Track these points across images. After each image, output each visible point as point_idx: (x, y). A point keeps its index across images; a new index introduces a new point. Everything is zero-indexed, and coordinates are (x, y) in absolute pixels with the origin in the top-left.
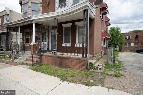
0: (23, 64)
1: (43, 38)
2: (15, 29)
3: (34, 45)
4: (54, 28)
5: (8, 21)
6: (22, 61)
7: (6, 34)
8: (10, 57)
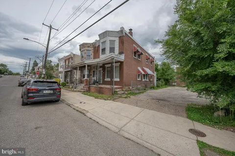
0: (79, 91)
1: (94, 74)
2: (76, 69)
3: (86, 79)
4: (101, 67)
5: (72, 63)
6: (78, 90)
7: (71, 71)
8: (72, 87)
